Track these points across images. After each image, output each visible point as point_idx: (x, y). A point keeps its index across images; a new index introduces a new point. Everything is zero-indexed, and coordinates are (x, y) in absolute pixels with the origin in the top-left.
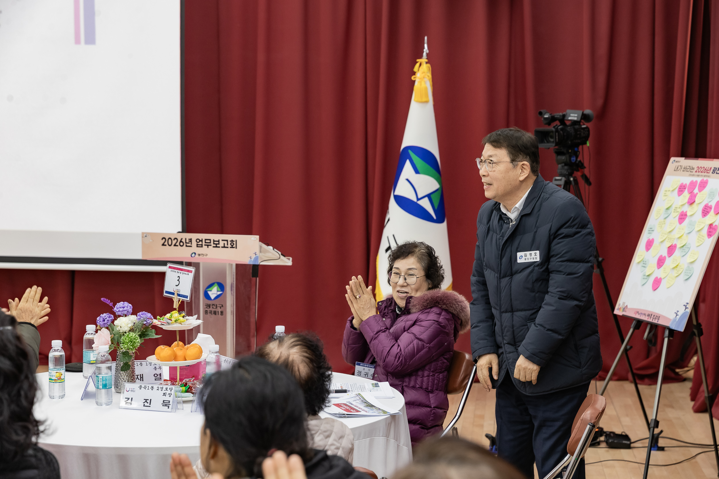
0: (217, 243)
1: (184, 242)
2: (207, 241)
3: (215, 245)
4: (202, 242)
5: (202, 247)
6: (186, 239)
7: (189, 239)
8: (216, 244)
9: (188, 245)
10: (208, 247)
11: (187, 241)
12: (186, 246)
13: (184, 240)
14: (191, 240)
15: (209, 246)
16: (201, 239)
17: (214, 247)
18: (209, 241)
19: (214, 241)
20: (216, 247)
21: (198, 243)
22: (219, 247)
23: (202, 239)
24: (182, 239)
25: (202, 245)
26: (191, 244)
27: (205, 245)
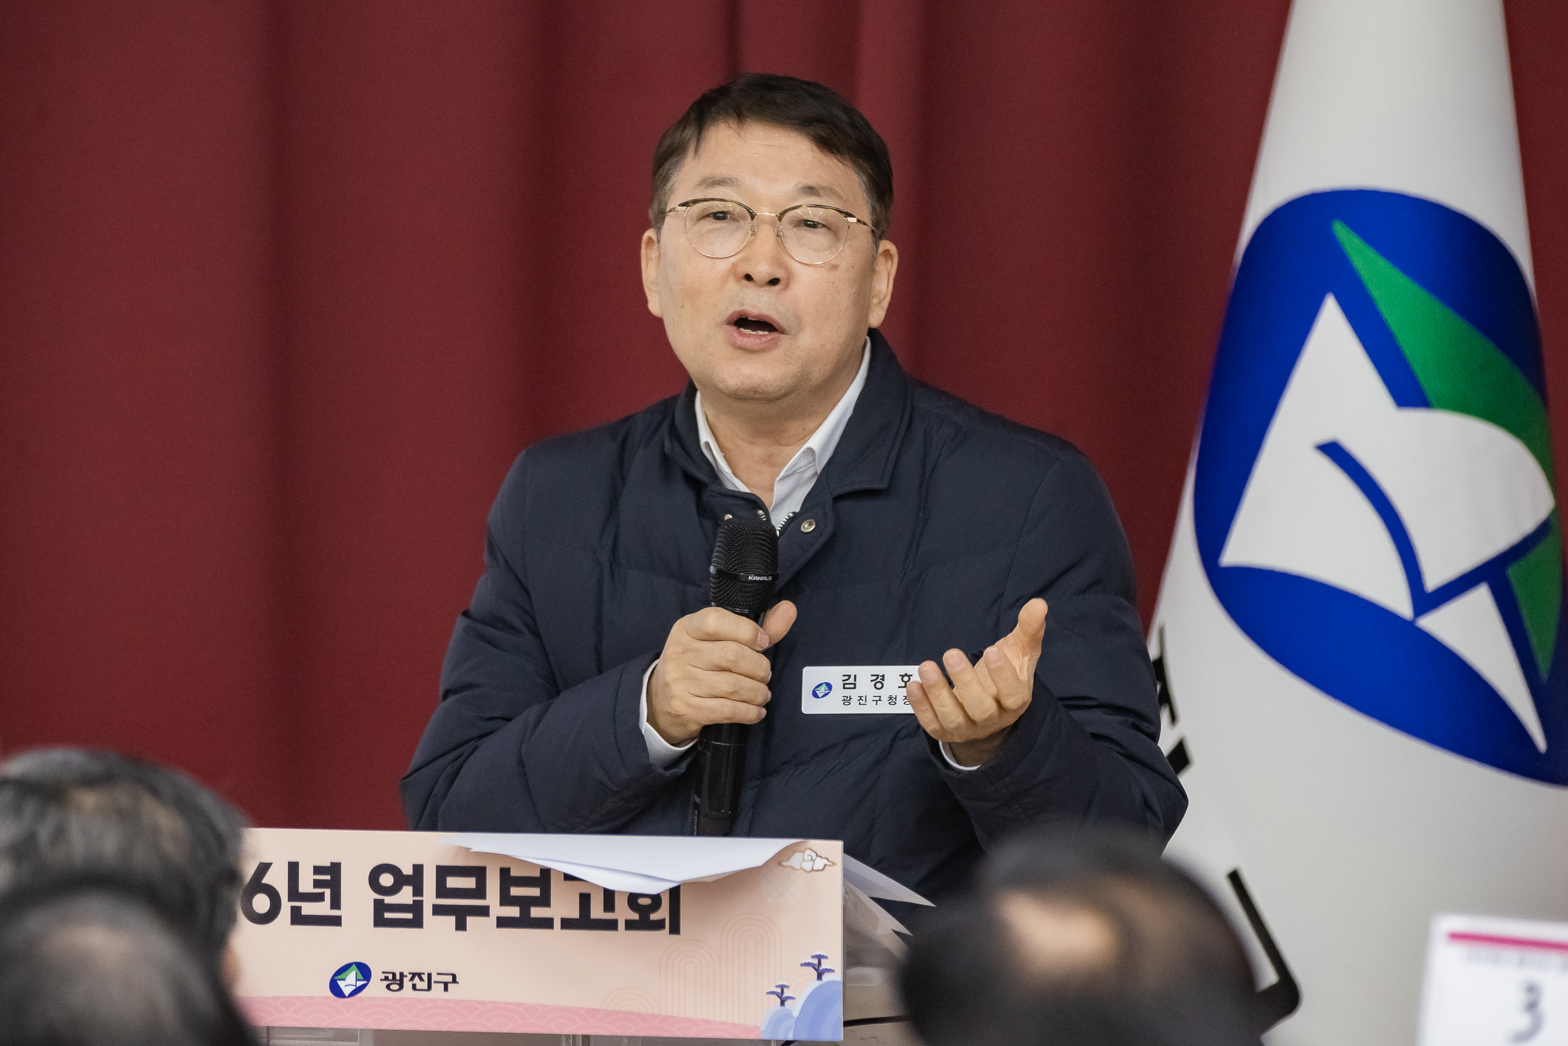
0: (535, 892)
1: (283, 892)
2: (452, 882)
3: (514, 912)
4: (418, 891)
5: (417, 922)
6: (293, 868)
7: (318, 870)
8: (525, 903)
9: (309, 909)
10: (461, 926)
11: (306, 885)
12: (297, 918)
13: (277, 879)
14: (330, 876)
15: (470, 920)
16: (408, 871)
17: (503, 922)
18: (470, 883)
19: (507, 879)
20: (525, 922)
21: (388, 900)
22: (547, 923)
23: (418, 869)
24: (264, 868)
25: (416, 908)
26: (336, 903)
27: (438, 910)
